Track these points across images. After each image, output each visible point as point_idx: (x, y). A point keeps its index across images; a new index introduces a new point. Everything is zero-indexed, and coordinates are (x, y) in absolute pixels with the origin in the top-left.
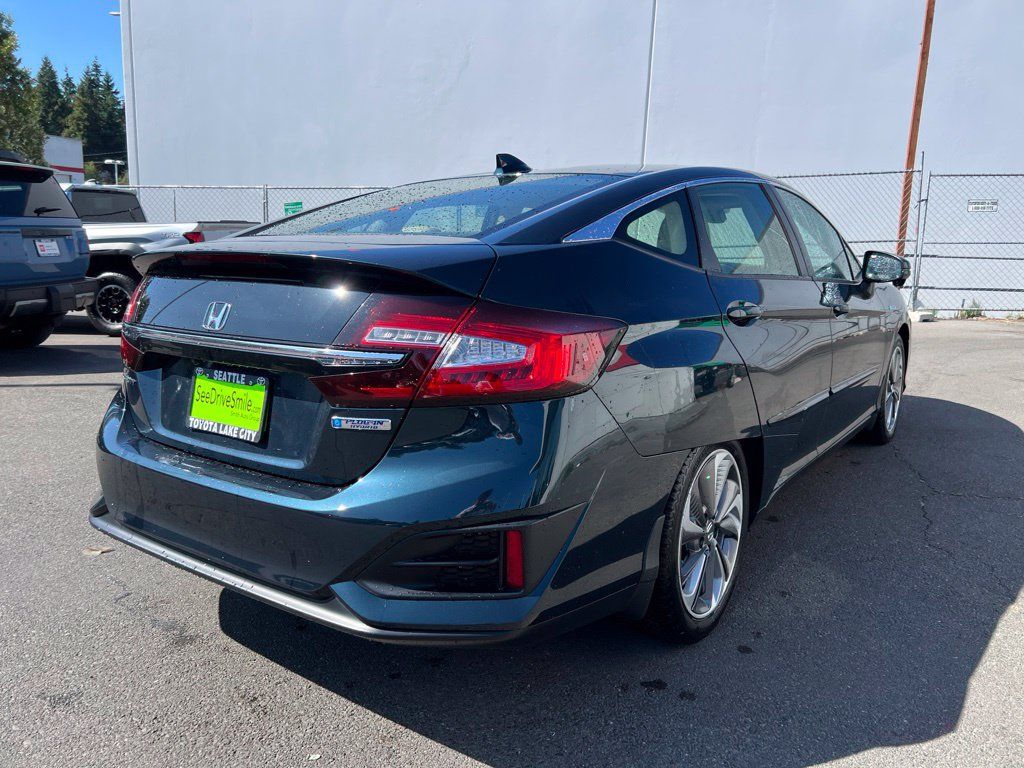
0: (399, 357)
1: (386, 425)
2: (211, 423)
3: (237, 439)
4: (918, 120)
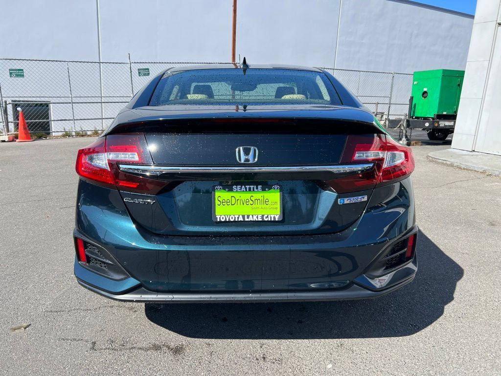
0: (371, 165)
1: (365, 198)
2: (237, 216)
3: (263, 221)
4: (235, 40)
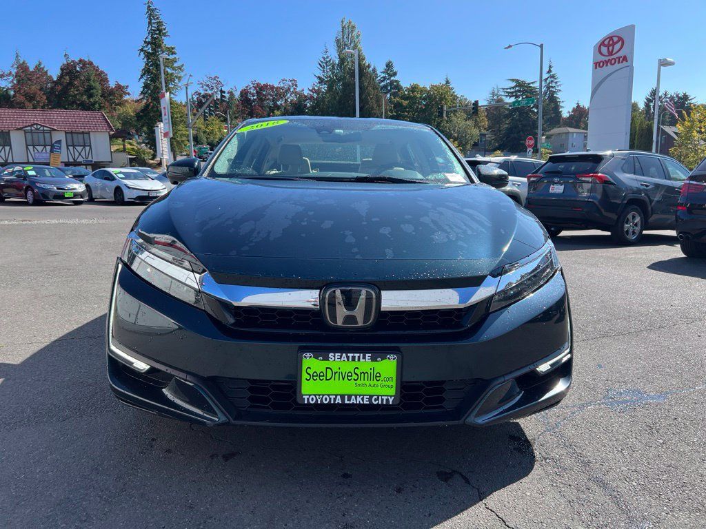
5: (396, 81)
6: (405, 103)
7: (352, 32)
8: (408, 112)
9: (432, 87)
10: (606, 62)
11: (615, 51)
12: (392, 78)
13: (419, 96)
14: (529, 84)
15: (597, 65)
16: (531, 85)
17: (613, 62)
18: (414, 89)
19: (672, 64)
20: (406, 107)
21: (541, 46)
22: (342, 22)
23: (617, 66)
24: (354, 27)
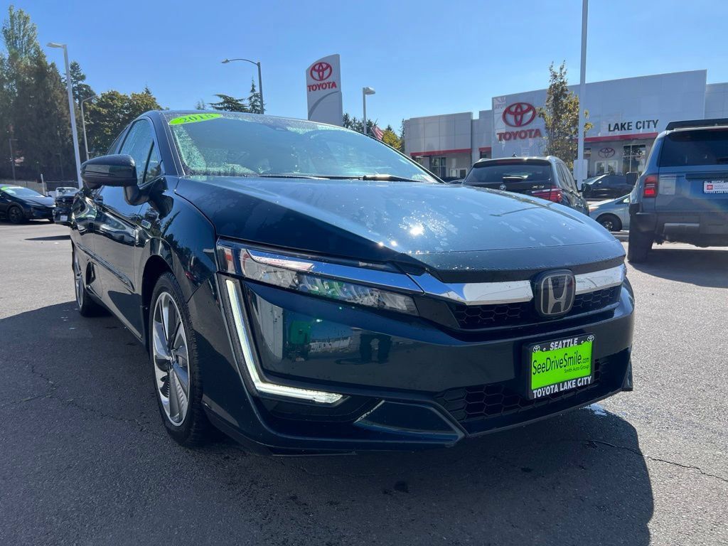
5: (86, 86)
6: (104, 111)
7: (25, 23)
8: (109, 121)
9: (134, 96)
10: (319, 86)
11: (324, 77)
12: (80, 82)
13: (120, 104)
14: (237, 101)
15: (310, 88)
16: (239, 102)
17: (324, 86)
18: (112, 96)
19: (372, 93)
20: (105, 116)
21: (259, 64)
22: (10, 10)
23: (328, 91)
24: (26, 18)
